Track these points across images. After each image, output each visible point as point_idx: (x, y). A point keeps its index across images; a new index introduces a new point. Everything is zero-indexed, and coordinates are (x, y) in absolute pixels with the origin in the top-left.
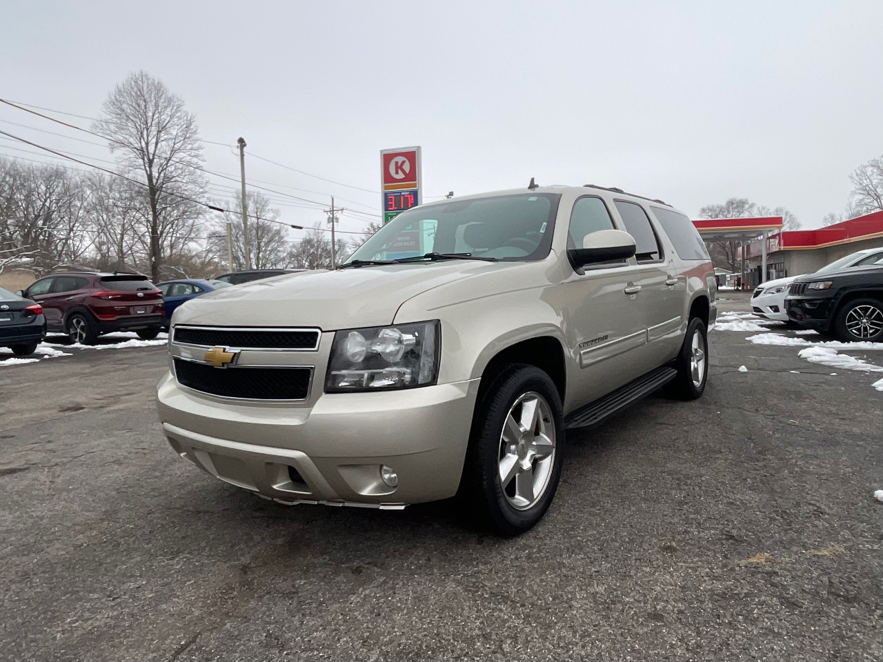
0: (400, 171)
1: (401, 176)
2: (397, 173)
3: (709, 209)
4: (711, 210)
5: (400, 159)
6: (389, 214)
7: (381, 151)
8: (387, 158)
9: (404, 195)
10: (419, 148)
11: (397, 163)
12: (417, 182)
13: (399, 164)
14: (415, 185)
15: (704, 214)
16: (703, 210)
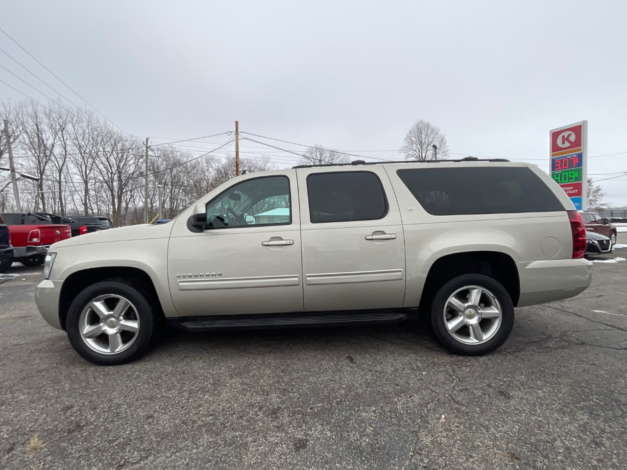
0: (566, 142)
1: (567, 144)
2: (563, 143)
5: (566, 134)
6: (555, 173)
7: (551, 131)
8: (555, 135)
9: (568, 158)
10: (585, 122)
11: (563, 137)
12: (582, 147)
13: (566, 137)
14: (580, 150)
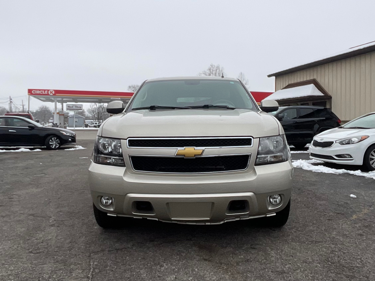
3: (133, 87)
4: (134, 87)
15: (130, 89)
16: (130, 87)
